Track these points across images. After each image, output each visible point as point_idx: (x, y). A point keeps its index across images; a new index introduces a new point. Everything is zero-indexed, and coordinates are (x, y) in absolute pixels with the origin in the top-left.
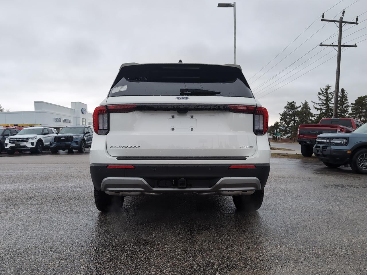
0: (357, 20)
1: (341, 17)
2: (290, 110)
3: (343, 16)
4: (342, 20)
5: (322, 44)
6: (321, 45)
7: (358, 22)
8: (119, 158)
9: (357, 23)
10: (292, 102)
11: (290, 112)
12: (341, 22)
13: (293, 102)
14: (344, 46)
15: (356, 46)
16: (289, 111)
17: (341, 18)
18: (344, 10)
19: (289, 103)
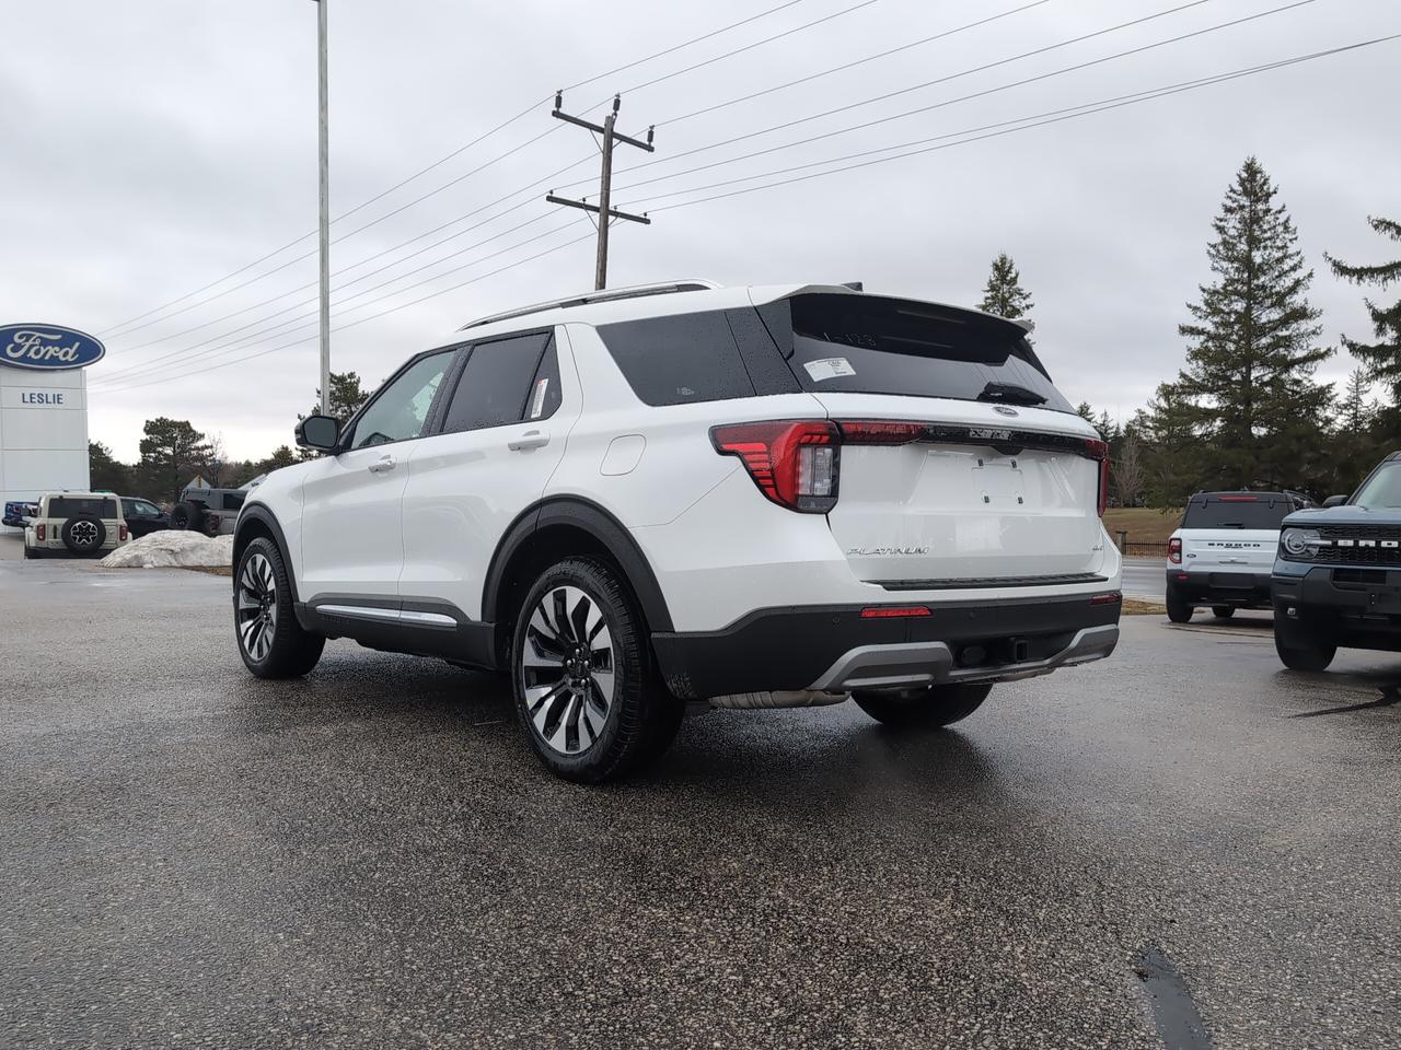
0: (650, 138)
1: (608, 118)
2: (340, 406)
3: (616, 114)
4: (612, 130)
5: (554, 195)
6: (550, 199)
7: (652, 144)
8: (890, 586)
9: (650, 146)
10: (346, 374)
11: (339, 413)
12: (610, 134)
13: (352, 375)
14: (617, 214)
15: (647, 222)
16: (337, 410)
17: (611, 121)
18: (618, 96)
19: (336, 378)
